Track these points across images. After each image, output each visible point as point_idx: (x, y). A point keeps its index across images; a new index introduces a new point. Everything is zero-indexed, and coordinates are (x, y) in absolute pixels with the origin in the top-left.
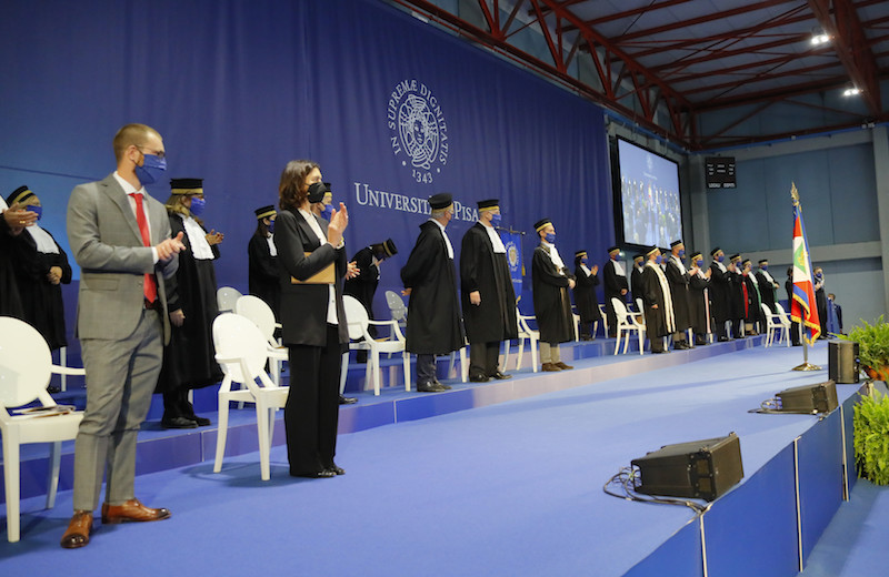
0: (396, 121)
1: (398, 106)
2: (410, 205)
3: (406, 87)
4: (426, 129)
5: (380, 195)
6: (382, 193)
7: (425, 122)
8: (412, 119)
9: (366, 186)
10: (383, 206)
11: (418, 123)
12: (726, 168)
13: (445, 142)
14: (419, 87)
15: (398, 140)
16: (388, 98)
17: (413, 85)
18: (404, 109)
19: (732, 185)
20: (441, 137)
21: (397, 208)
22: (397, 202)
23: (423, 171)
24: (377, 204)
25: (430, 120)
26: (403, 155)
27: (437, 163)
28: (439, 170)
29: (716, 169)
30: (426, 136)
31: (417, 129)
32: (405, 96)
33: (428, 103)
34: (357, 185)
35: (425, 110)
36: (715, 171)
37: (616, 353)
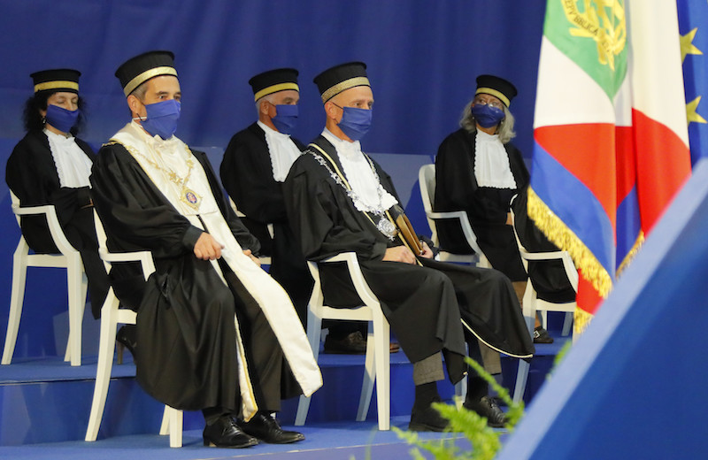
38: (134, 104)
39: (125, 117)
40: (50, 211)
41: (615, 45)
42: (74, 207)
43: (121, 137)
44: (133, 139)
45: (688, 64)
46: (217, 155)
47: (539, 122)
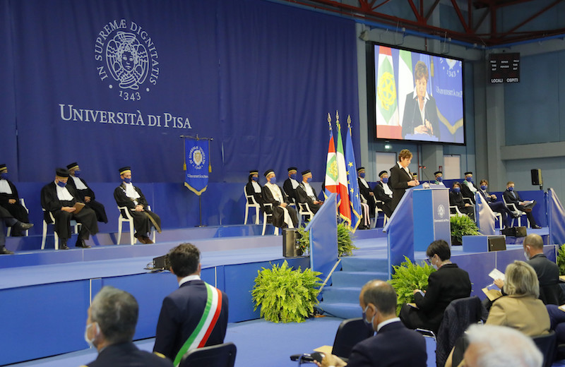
0: (103, 55)
1: (106, 42)
2: (116, 118)
3: (114, 26)
4: (136, 58)
5: (84, 113)
6: (87, 111)
7: (134, 52)
8: (120, 51)
9: (71, 106)
10: (87, 120)
11: (128, 54)
12: (510, 64)
13: (155, 67)
14: (128, 24)
15: (105, 69)
16: (95, 36)
17: (122, 23)
18: (113, 44)
19: (516, 80)
20: (151, 63)
21: (102, 121)
22: (102, 117)
23: (130, 91)
24: (81, 118)
25: (141, 49)
26: (110, 80)
27: (147, 84)
28: (148, 90)
29: (499, 64)
30: (135, 63)
31: (125, 58)
32: (114, 33)
33: (138, 37)
34: (62, 106)
35: (135, 42)
36: (498, 67)
37: (263, 234)
38: (268, 179)
39: (266, 181)
40: (252, 196)
41: (336, 174)
42: (256, 196)
43: (266, 185)
44: (268, 185)
45: (348, 176)
46: (282, 185)
47: (326, 185)
